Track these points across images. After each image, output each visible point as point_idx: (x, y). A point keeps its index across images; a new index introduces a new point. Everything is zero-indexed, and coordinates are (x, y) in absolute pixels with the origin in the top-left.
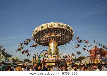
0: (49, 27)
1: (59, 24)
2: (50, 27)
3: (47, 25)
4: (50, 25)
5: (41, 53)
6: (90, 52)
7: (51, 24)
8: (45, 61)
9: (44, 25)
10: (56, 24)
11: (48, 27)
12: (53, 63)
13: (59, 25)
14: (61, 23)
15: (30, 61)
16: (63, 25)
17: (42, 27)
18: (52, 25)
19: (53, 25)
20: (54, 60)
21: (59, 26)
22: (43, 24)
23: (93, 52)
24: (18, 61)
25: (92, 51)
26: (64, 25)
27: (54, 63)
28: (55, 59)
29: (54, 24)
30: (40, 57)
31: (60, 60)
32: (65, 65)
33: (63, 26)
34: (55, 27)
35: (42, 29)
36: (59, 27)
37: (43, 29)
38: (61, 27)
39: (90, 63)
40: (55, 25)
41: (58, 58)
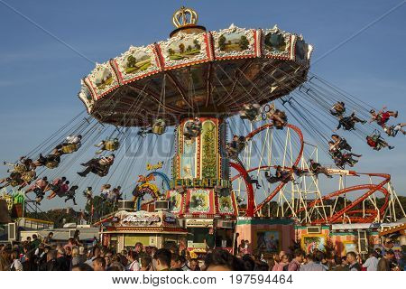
0: (169, 63)
1: (222, 40)
2: (176, 63)
3: (158, 50)
4: (171, 52)
7: (182, 47)
8: (114, 229)
9: (142, 54)
10: (206, 41)
11: (162, 64)
12: (151, 238)
13: (224, 45)
14: (232, 26)
16: (244, 38)
17: (129, 65)
18: (186, 47)
19: (190, 48)
20: (159, 224)
21: (222, 50)
22: (132, 48)
26: (248, 38)
28: (164, 217)
29: (193, 45)
32: (287, 243)
33: (244, 44)
34: (202, 56)
35: (132, 77)
36: (225, 54)
37: (140, 74)
38: (234, 54)
40: (199, 47)
41: (224, 206)
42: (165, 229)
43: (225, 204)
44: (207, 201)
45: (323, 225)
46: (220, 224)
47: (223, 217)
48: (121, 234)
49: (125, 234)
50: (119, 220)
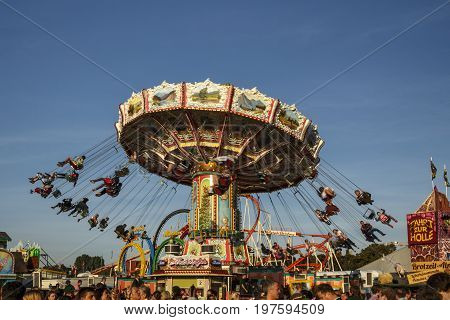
5: (164, 222)
6: (410, 220)
8: (163, 272)
12: (199, 280)
15: (108, 263)
20: (206, 267)
23: (422, 222)
24: (41, 265)
25: (418, 217)
27: (206, 277)
28: (211, 261)
30: (159, 244)
31: (246, 264)
39: (395, 281)
41: (238, 254)
42: (213, 272)
43: (239, 252)
44: (224, 250)
45: (309, 272)
46: (236, 270)
47: (238, 264)
48: (169, 277)
49: (174, 277)
50: (166, 263)
